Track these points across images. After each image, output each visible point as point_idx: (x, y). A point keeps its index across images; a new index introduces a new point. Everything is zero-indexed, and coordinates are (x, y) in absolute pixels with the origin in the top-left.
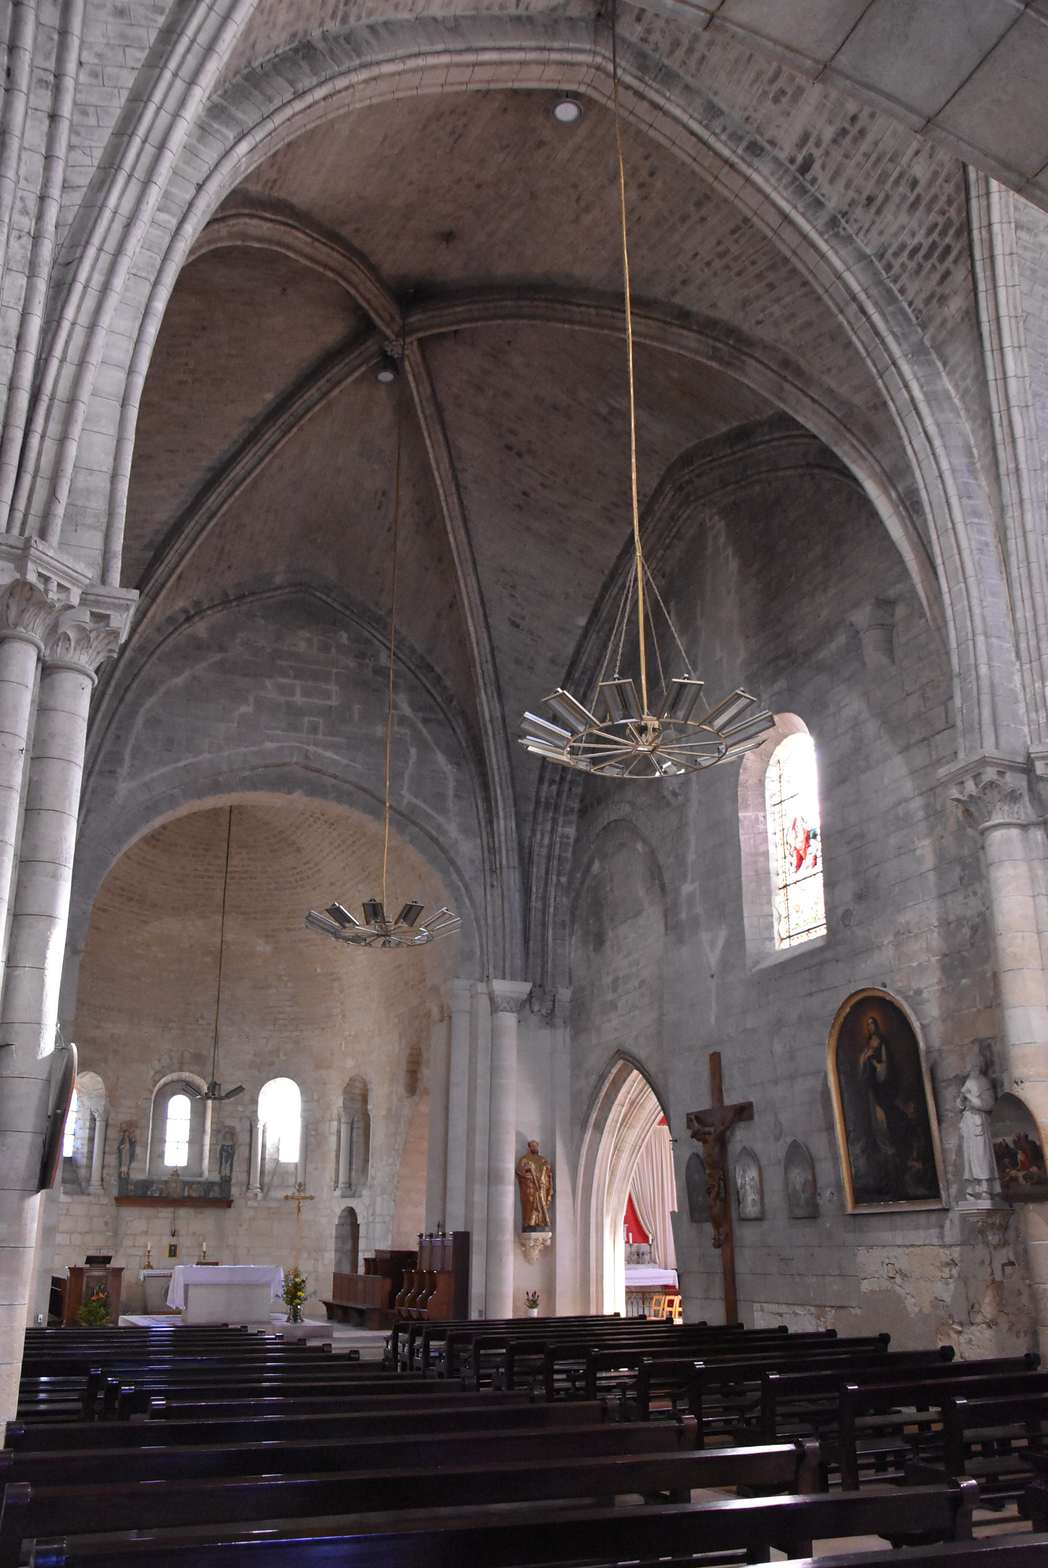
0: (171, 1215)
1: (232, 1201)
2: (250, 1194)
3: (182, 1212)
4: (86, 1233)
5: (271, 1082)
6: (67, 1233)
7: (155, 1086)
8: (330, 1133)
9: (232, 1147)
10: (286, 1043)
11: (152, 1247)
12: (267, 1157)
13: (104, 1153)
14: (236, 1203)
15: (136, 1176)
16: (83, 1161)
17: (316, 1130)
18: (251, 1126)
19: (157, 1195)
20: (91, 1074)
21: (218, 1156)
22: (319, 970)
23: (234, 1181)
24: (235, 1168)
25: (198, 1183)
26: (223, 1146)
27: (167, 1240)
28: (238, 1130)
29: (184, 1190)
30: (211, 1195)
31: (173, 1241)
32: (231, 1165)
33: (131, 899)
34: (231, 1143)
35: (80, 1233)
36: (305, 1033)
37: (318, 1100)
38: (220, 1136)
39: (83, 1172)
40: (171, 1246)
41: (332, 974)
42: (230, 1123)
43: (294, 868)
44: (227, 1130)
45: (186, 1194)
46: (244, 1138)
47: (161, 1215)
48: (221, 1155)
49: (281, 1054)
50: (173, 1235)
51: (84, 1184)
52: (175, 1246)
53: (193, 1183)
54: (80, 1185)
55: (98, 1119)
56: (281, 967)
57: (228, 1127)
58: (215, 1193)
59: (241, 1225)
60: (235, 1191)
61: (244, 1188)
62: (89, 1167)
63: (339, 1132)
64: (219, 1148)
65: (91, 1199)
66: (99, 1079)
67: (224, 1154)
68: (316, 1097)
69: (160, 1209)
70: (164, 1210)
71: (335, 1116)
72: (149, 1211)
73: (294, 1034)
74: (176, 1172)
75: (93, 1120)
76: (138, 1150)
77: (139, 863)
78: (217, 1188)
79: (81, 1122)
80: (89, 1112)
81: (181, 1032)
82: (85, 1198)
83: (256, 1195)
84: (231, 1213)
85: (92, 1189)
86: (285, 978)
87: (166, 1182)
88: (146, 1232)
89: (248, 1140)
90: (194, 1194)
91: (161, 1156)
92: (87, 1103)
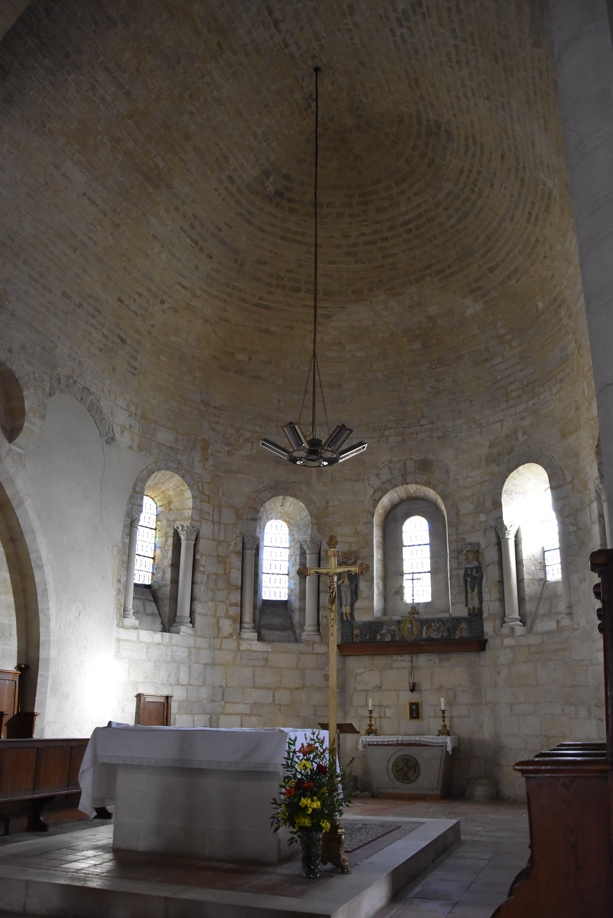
0: (409, 664)
1: (486, 641)
2: (505, 630)
3: (422, 660)
4: (296, 689)
5: (514, 474)
6: (269, 689)
7: (375, 507)
8: (593, 523)
9: (479, 569)
10: (523, 419)
11: (373, 706)
12: (526, 576)
13: (319, 592)
14: (491, 643)
15: (361, 617)
16: (296, 604)
17: (575, 524)
18: (498, 538)
19: (388, 639)
20: (290, 500)
21: (462, 583)
22: (540, 305)
23: (485, 614)
24: (486, 597)
25: (439, 620)
26: (466, 569)
27: (407, 697)
28: (483, 546)
29: (421, 630)
30: (458, 635)
31: (414, 697)
32: (480, 593)
33: (298, 290)
34: (476, 564)
35: (290, 689)
36: (542, 396)
37: (571, 482)
38: (462, 557)
39: (296, 617)
40: (411, 704)
41: (555, 299)
42: (472, 538)
43: (462, 172)
44: (469, 548)
45: (424, 636)
46: (490, 555)
47: (395, 665)
48: (466, 581)
49: (520, 434)
50: (413, 690)
51: (298, 631)
52: (417, 704)
53: (433, 620)
54: (295, 633)
55: (308, 552)
56: (499, 324)
57: (471, 544)
58: (463, 632)
59: (499, 673)
60: (488, 628)
61: (498, 622)
62: (303, 609)
63: (601, 516)
64: (462, 572)
65: (302, 647)
66: (301, 504)
67: (469, 579)
68: (569, 478)
69: (395, 657)
70: (399, 657)
71: (593, 496)
72: (381, 661)
73: (530, 403)
74: (415, 608)
75: (303, 554)
76: (362, 585)
77: (282, 238)
78: (464, 625)
79: (293, 558)
80: (298, 545)
81: (400, 439)
82: (292, 646)
83: (512, 629)
84: (487, 657)
85: (304, 636)
86: (508, 337)
87: (399, 622)
88: (379, 688)
89: (496, 558)
90: (435, 636)
91: (400, 591)
92: (297, 537)
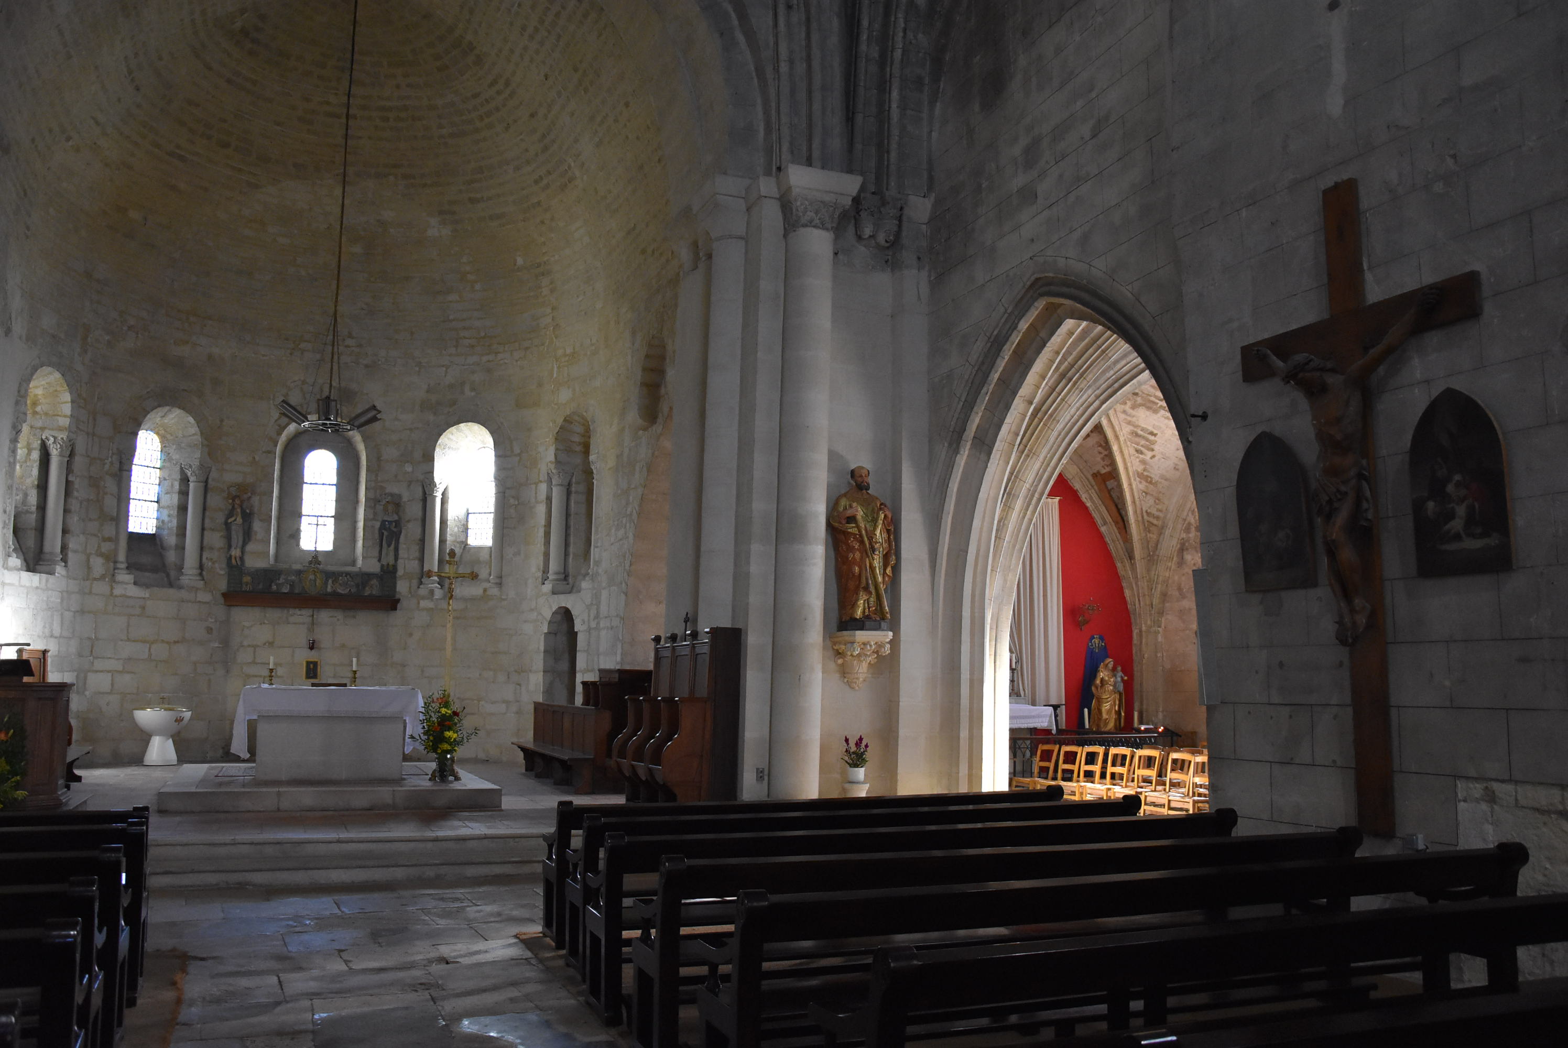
0: (309, 620)
1: (398, 601)
2: (423, 591)
3: (324, 615)
4: (175, 642)
5: (453, 429)
6: (144, 642)
7: (279, 433)
8: (537, 502)
9: (398, 523)
10: (473, 372)
11: (275, 664)
12: (449, 538)
13: (203, 529)
14: (404, 603)
15: (253, 563)
16: (171, 540)
17: (517, 498)
18: (424, 493)
19: (286, 589)
20: (177, 412)
21: (377, 536)
22: (520, 261)
23: (400, 572)
24: (402, 553)
25: (347, 574)
26: (383, 522)
27: (304, 656)
28: (405, 499)
29: (326, 584)
30: (367, 592)
31: (313, 656)
32: (396, 550)
33: (226, 145)
34: (396, 518)
35: (168, 643)
36: (500, 356)
37: (519, 455)
38: (380, 508)
39: (171, 557)
40: (308, 663)
41: (539, 265)
42: (393, 489)
43: (475, 96)
44: (389, 499)
45: (329, 589)
46: (413, 510)
47: (292, 619)
48: (381, 535)
49: (467, 389)
50: (312, 648)
51: (173, 574)
52: (315, 664)
53: (340, 574)
54: (168, 575)
55: (192, 479)
56: (464, 260)
57: (392, 495)
58: (373, 589)
59: (411, 635)
60: (402, 587)
61: (415, 582)
62: (181, 548)
63: (549, 499)
64: (378, 525)
65: (183, 594)
66: (191, 419)
67: (386, 533)
68: (517, 450)
69: (291, 611)
70: (298, 612)
71: (544, 477)
72: (274, 614)
73: (485, 359)
74: (315, 556)
75: (185, 480)
76: (257, 526)
77: (229, 81)
78: (374, 582)
79: (166, 483)
80: (178, 468)
81: (318, 356)
82: (171, 591)
83: (432, 592)
84: (397, 617)
85: (185, 580)
86: (471, 277)
87: (299, 573)
88: (271, 644)
89: (420, 514)
90: (340, 590)
91: (295, 535)
92: (176, 456)
